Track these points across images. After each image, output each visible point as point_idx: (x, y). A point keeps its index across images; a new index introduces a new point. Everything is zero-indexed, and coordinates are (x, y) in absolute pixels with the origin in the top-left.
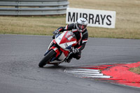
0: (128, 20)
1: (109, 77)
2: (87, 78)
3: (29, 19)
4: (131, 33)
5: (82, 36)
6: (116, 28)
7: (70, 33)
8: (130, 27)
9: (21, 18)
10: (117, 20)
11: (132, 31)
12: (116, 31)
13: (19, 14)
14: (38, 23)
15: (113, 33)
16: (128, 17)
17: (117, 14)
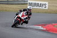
0: (53, 6)
1: (45, 29)
2: (36, 29)
3: (13, 5)
4: (54, 11)
5: (29, 14)
6: (48, 9)
7: (25, 12)
8: (54, 9)
9: (10, 5)
10: (49, 6)
11: (54, 10)
12: (48, 10)
13: (9, 3)
14: (16, 7)
15: (47, 11)
16: (53, 4)
17: (49, 3)
